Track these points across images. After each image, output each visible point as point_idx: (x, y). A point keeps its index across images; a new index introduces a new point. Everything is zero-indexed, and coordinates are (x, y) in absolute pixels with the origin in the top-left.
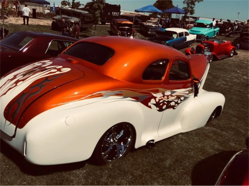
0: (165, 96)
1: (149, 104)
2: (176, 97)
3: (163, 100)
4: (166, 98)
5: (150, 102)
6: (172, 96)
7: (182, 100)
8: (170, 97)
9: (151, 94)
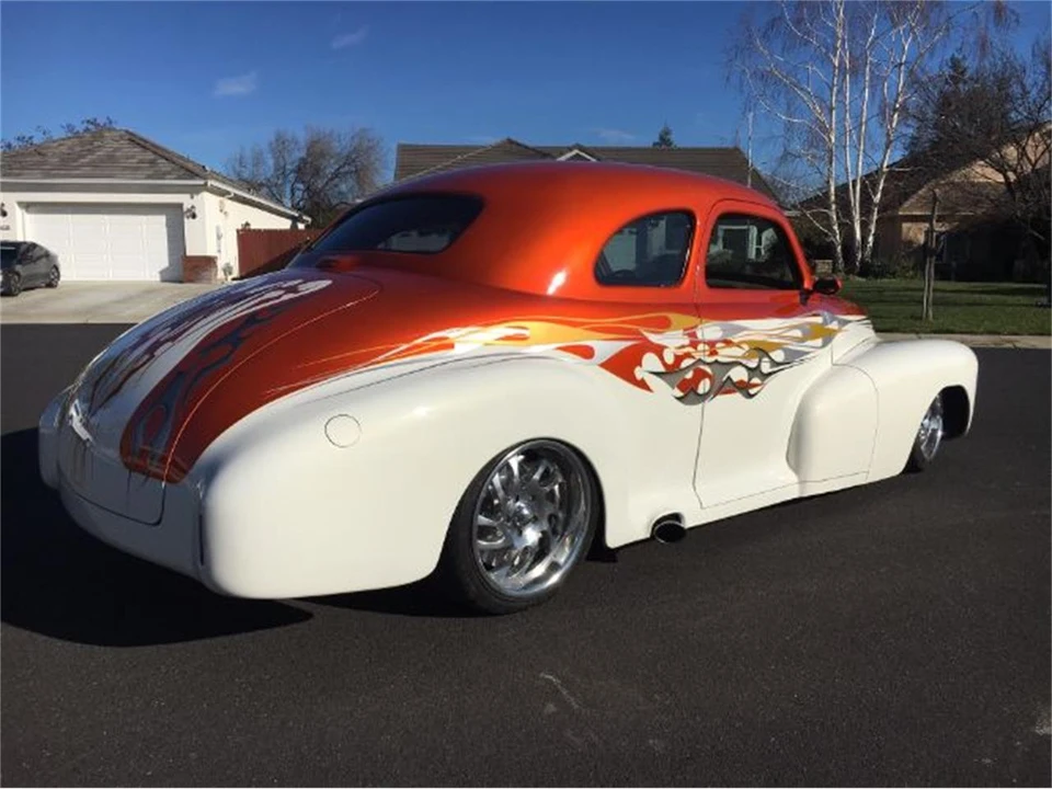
0: (699, 342)
1: (639, 373)
2: (746, 347)
3: (693, 357)
4: (704, 351)
5: (639, 364)
6: (728, 343)
7: (779, 364)
8: (723, 347)
9: (639, 333)
